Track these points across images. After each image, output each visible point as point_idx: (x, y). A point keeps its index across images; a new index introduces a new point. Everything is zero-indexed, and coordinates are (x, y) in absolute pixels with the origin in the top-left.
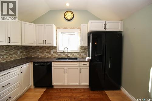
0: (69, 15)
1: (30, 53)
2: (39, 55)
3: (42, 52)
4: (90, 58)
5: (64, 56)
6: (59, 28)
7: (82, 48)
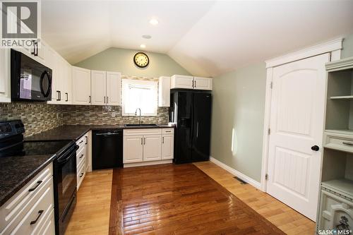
0: (142, 60)
1: (71, 116)
2: (89, 121)
3: (96, 115)
4: (175, 123)
5: (133, 122)
6: (125, 78)
7: (161, 109)
